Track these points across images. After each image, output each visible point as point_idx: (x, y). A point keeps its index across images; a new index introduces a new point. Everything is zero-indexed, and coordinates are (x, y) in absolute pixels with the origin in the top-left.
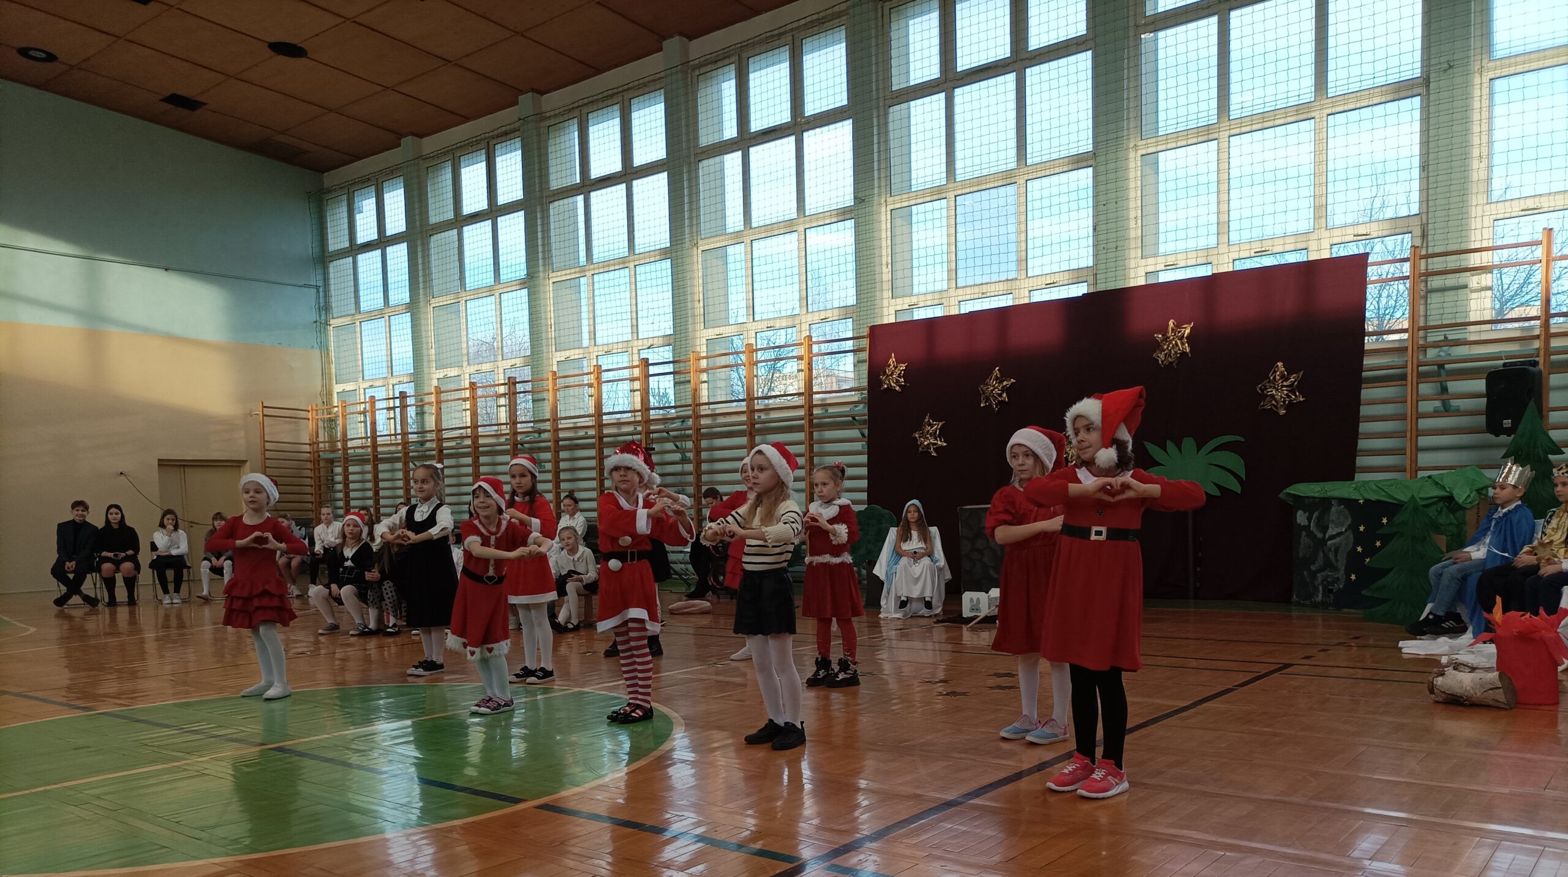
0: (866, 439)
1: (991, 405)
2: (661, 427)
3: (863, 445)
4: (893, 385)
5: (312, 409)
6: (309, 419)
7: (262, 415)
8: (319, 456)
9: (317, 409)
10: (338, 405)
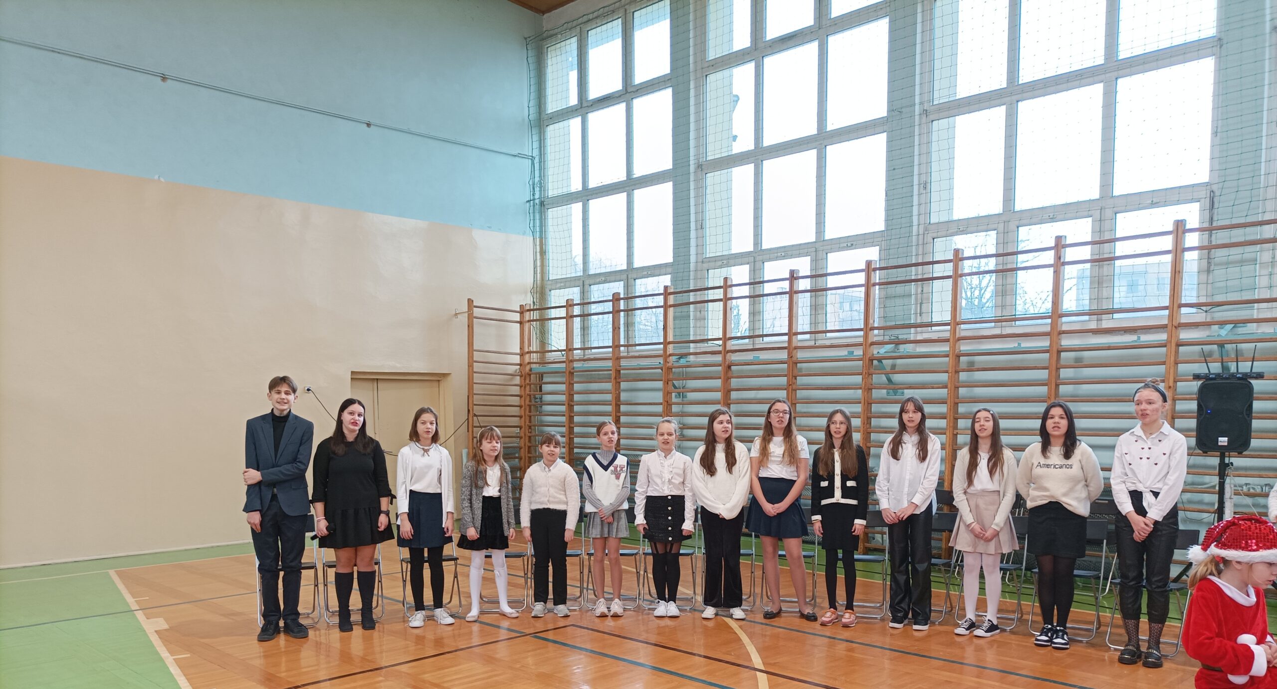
5: (522, 312)
6: (521, 323)
7: (471, 317)
8: (531, 370)
9: (531, 310)
10: (563, 304)
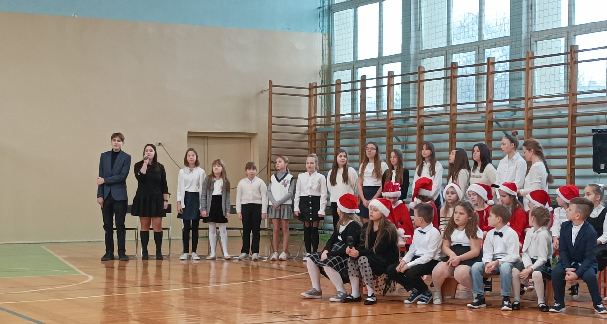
5: (311, 87)
6: (309, 96)
7: (271, 93)
8: (316, 130)
9: (316, 87)
10: (334, 83)
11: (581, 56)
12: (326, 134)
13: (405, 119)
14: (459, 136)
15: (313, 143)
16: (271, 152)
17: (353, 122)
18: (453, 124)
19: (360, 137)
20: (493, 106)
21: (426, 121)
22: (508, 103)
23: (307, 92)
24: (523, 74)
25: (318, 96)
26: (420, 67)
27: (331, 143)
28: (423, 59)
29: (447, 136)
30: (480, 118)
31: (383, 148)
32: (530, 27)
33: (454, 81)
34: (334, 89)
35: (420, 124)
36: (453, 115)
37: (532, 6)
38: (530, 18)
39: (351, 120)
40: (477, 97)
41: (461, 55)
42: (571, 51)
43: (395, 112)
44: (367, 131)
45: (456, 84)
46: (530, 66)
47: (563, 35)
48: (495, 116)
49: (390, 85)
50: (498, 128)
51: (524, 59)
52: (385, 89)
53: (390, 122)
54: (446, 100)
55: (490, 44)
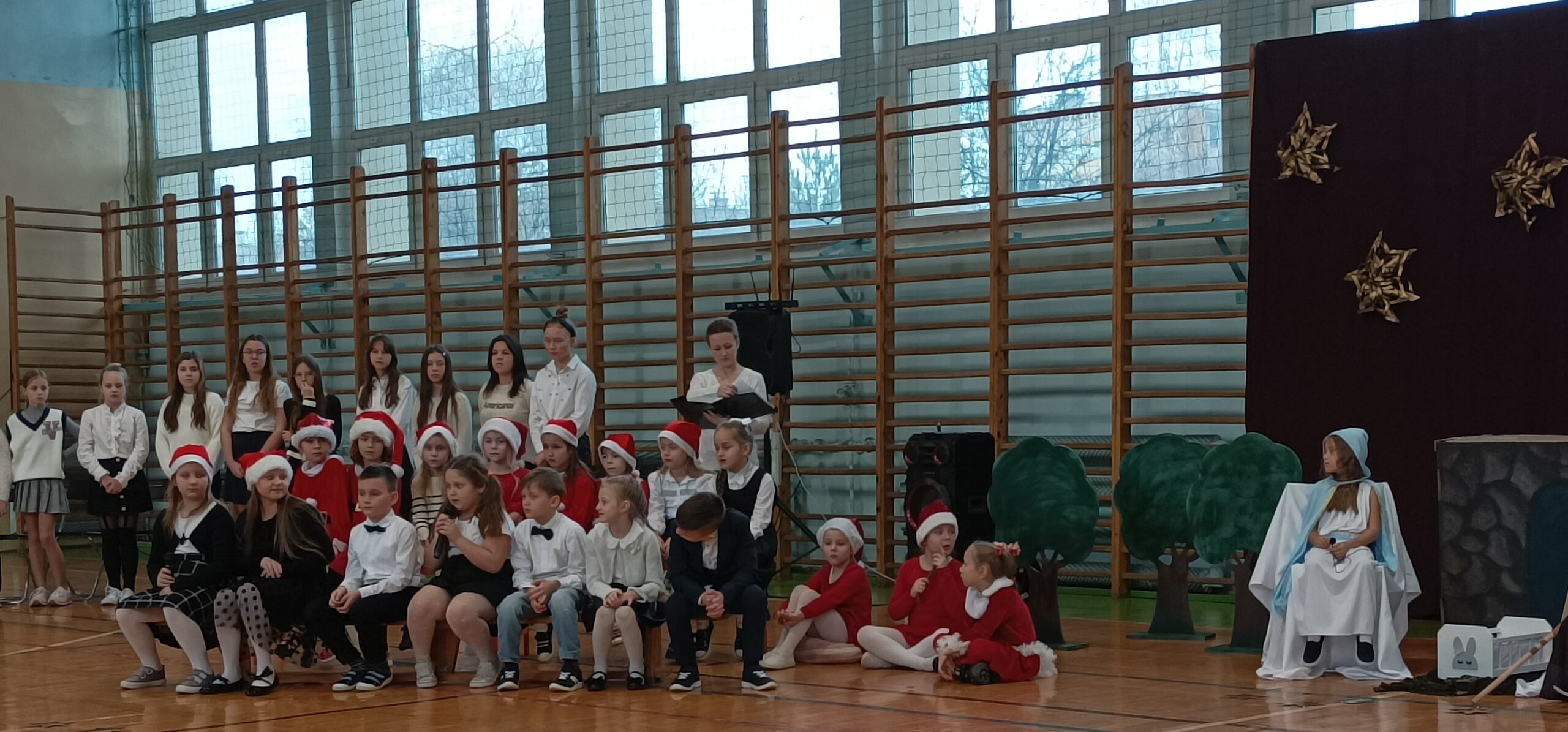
0: (1247, 283)
1: (1516, 215)
2: (812, 255)
3: (1238, 298)
4: (1304, 168)
5: (106, 212)
6: (103, 231)
7: (11, 226)
8: (122, 307)
9: (119, 211)
10: (161, 202)
11: (698, 148)
12: (147, 316)
13: (326, 283)
14: (446, 318)
15: (117, 338)
16: (17, 360)
17: (208, 290)
18: (434, 294)
19: (226, 323)
20: (517, 254)
21: (374, 286)
22: (548, 246)
23: (97, 223)
24: (578, 184)
25: (123, 232)
26: (353, 169)
27: (159, 337)
28: (360, 150)
29: (420, 320)
30: (492, 279)
31: (281, 347)
32: (588, 85)
33: (430, 200)
34: (160, 215)
35: (361, 293)
36: (432, 273)
37: (590, 38)
38: (587, 64)
39: (204, 285)
40: (482, 233)
41: (443, 141)
42: (676, 136)
43: (303, 267)
44: (241, 309)
45: (435, 206)
46: (592, 168)
47: (657, 102)
48: (523, 275)
49: (290, 208)
50: (530, 301)
51: (580, 153)
52: (278, 216)
53: (292, 290)
54: (413, 240)
55: (506, 120)
